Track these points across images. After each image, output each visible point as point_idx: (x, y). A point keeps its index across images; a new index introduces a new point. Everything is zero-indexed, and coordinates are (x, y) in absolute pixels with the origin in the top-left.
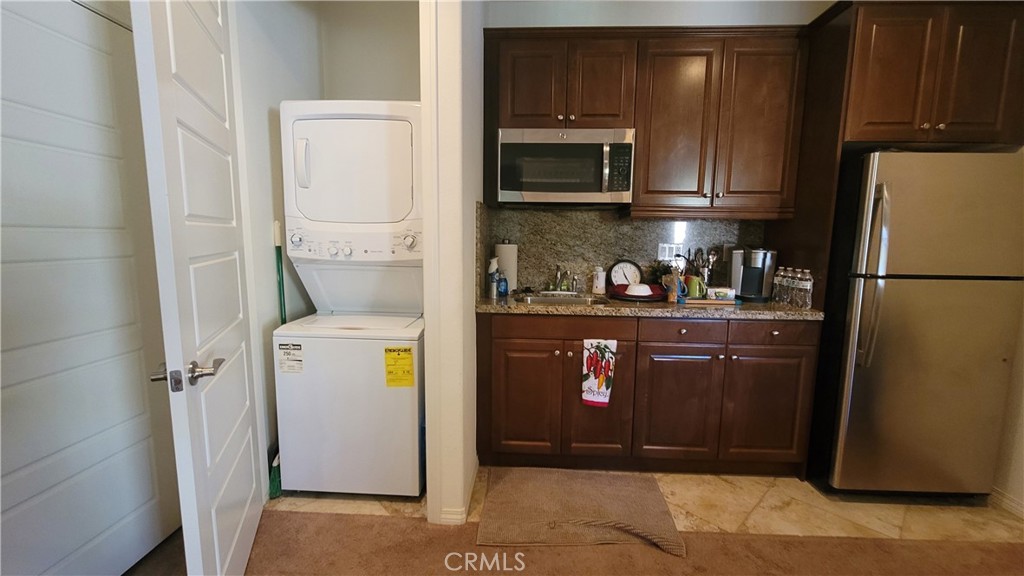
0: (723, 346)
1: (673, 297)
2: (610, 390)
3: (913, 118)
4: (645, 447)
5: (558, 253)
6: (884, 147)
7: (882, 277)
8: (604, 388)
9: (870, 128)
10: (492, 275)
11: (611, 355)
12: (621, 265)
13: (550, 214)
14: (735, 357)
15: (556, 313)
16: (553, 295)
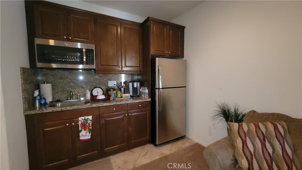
0: (127, 112)
1: (112, 98)
2: (90, 133)
3: (164, 50)
4: (105, 149)
5: (71, 86)
6: (159, 56)
7: (161, 89)
8: (88, 134)
9: (156, 51)
10: (35, 97)
11: (90, 121)
12: (96, 89)
13: (67, 72)
14: (130, 114)
15: (65, 109)
16: (69, 102)
